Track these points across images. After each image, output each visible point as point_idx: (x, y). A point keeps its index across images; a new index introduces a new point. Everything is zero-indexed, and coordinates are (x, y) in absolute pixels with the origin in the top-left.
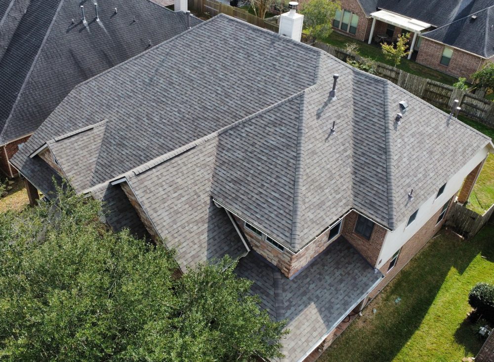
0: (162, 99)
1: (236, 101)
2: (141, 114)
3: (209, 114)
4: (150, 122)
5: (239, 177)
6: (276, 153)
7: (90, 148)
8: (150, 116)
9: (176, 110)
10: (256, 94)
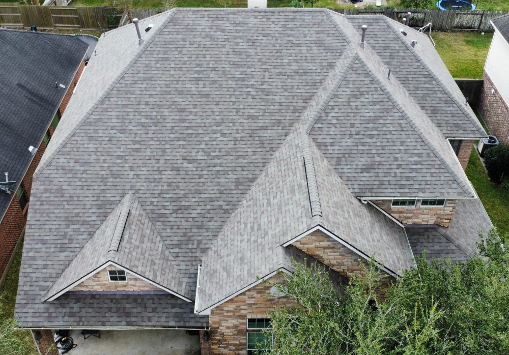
0: (186, 132)
1: (282, 94)
2: (174, 162)
3: (264, 121)
4: (196, 165)
5: (366, 163)
6: (381, 121)
7: (147, 235)
8: (188, 158)
9: (218, 135)
10: (297, 77)
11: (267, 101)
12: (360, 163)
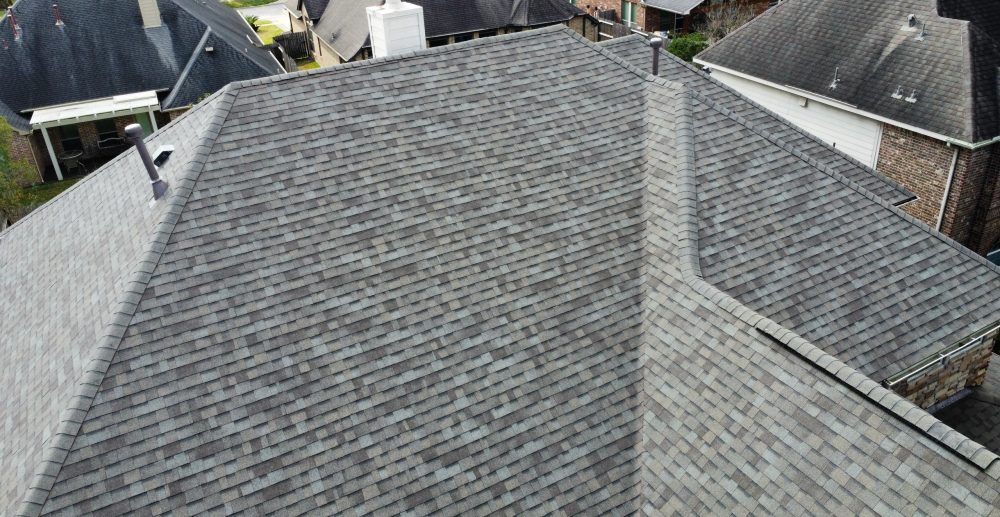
11: (554, 238)
12: (835, 305)
